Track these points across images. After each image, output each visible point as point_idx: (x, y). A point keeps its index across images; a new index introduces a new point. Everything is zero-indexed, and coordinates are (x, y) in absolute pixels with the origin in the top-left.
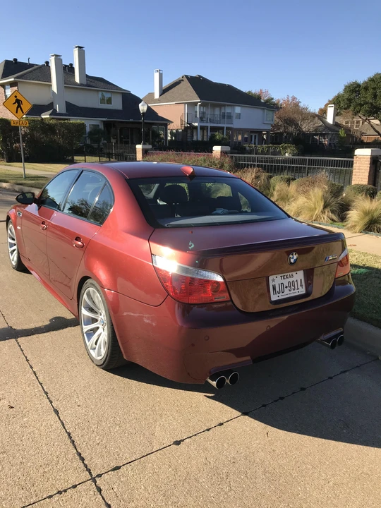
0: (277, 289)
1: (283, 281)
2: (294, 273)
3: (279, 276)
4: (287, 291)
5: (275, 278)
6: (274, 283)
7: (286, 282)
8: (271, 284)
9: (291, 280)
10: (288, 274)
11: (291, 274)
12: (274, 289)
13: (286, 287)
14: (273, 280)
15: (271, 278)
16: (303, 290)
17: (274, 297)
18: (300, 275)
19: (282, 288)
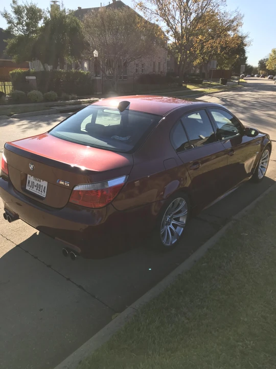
1: (34, 181)
2: (41, 181)
3: (33, 177)
4: (35, 189)
7: (36, 183)
8: (28, 179)
9: (39, 183)
11: (39, 179)
12: (29, 183)
13: (35, 186)
14: (29, 177)
15: (28, 175)
16: (44, 195)
17: (28, 188)
18: (44, 184)
19: (33, 185)
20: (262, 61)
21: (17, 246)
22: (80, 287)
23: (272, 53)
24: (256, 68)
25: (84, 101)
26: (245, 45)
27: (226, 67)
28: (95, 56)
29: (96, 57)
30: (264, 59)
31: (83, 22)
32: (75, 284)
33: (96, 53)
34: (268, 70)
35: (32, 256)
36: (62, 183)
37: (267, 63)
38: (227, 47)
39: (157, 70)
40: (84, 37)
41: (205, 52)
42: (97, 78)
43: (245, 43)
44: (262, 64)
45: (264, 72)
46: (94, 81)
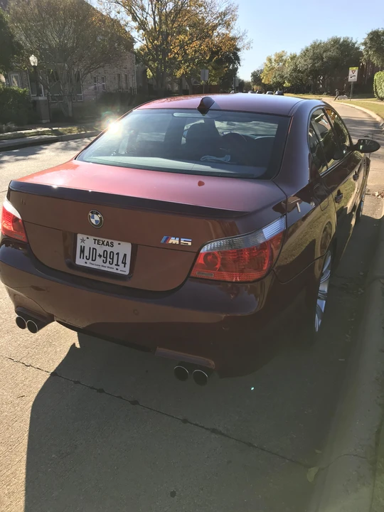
0: (86, 253)
1: (96, 246)
2: (116, 243)
3: (92, 238)
4: (99, 261)
5: (85, 238)
6: (83, 244)
7: (100, 250)
8: (79, 244)
9: (109, 249)
10: (106, 240)
11: (110, 241)
12: (82, 251)
13: (100, 256)
14: (83, 241)
15: (80, 237)
16: (125, 270)
17: (80, 261)
18: (124, 248)
19: (93, 255)
20: (255, 72)
21: (53, 374)
22: (214, 431)
23: (268, 63)
24: (249, 83)
25: (29, 133)
26: (239, 50)
27: (213, 81)
28: (32, 64)
29: (34, 66)
30: (258, 71)
31: (8, 12)
32: (203, 427)
33: (33, 60)
34: (264, 85)
35: (92, 388)
36: (174, 241)
37: (262, 76)
38: (218, 51)
39: (124, 85)
40: (13, 36)
41: (191, 58)
42: (40, 98)
43: (238, 47)
44: (256, 77)
45: (259, 87)
46: (35, 102)
